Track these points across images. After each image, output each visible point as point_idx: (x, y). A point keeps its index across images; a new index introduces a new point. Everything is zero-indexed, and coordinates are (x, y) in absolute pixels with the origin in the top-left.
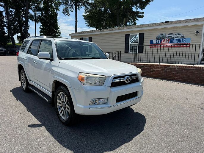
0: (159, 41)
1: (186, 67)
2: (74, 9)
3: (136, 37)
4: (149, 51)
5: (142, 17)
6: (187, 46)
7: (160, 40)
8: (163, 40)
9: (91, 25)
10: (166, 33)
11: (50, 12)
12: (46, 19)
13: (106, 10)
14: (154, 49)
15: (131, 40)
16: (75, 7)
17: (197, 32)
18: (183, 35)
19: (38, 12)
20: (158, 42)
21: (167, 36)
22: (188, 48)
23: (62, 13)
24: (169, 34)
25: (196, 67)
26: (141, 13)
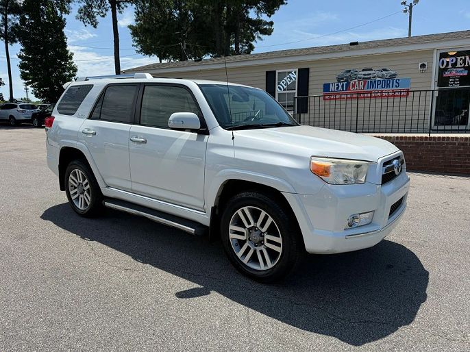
0: (343, 84)
1: (414, 138)
2: (107, 10)
3: (290, 78)
4: (322, 107)
5: (268, 32)
6: (403, 95)
7: (345, 83)
8: (352, 82)
9: (147, 51)
10: (358, 68)
11: (45, 17)
12: (34, 34)
13: (184, 16)
14: (333, 102)
15: (279, 84)
16: (110, 5)
17: (423, 66)
18: (393, 72)
19: (12, 16)
20: (340, 87)
21: (361, 74)
22: (404, 99)
23: (77, 18)
24: (363, 70)
25: (435, 138)
26: (266, 23)
